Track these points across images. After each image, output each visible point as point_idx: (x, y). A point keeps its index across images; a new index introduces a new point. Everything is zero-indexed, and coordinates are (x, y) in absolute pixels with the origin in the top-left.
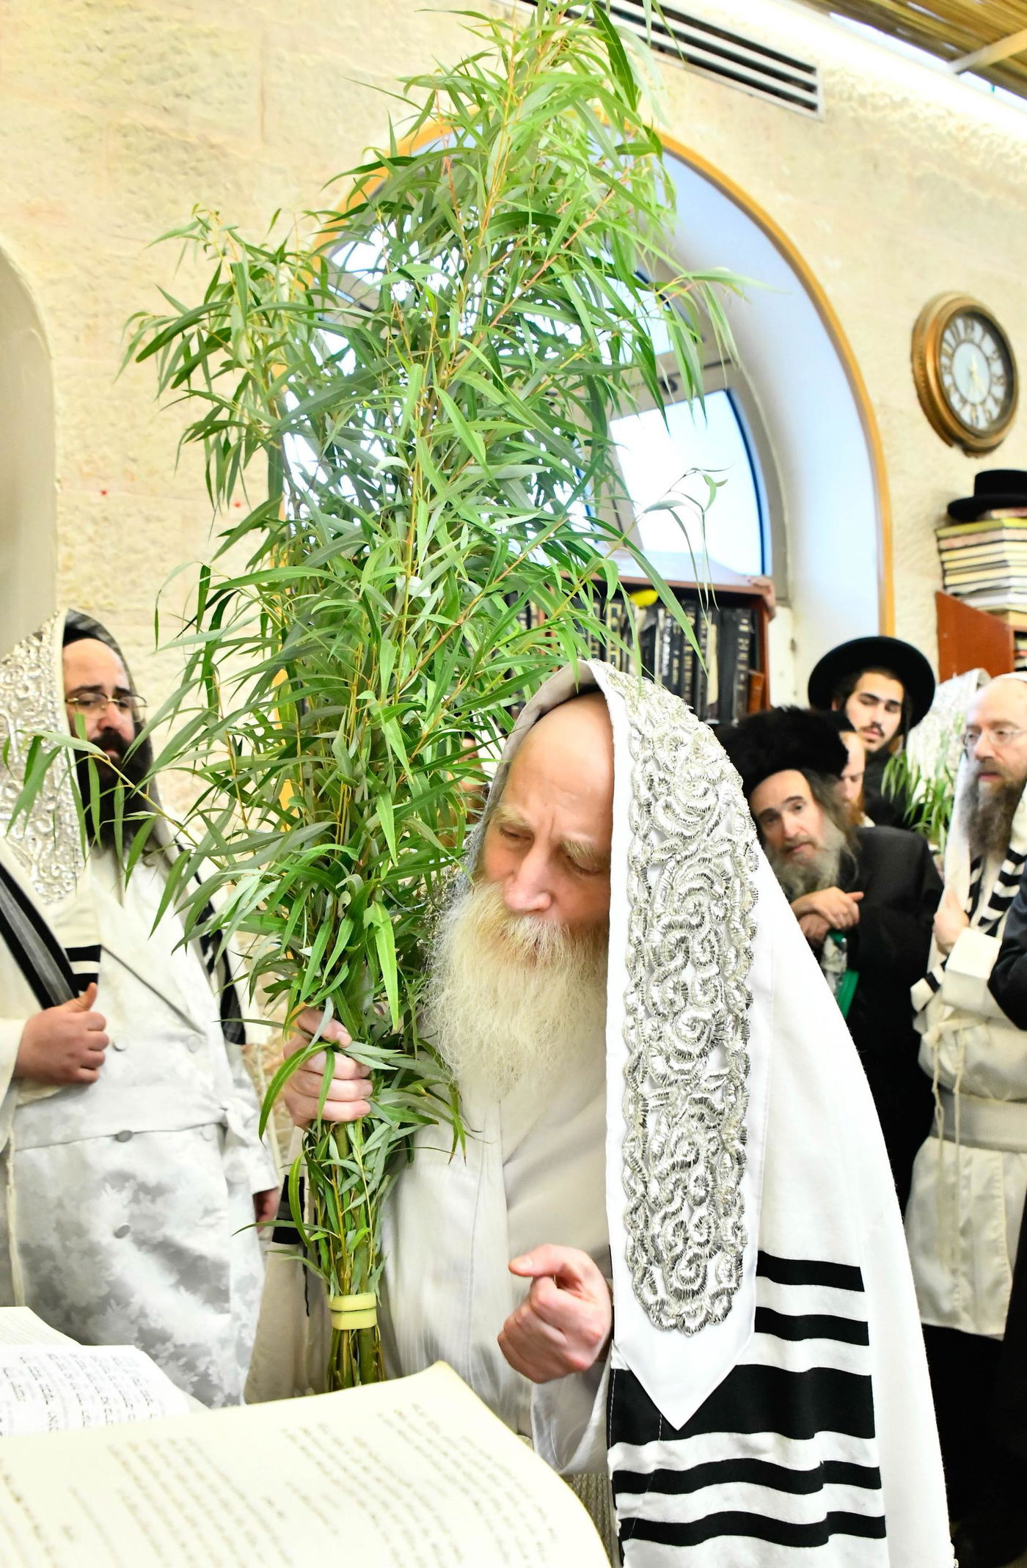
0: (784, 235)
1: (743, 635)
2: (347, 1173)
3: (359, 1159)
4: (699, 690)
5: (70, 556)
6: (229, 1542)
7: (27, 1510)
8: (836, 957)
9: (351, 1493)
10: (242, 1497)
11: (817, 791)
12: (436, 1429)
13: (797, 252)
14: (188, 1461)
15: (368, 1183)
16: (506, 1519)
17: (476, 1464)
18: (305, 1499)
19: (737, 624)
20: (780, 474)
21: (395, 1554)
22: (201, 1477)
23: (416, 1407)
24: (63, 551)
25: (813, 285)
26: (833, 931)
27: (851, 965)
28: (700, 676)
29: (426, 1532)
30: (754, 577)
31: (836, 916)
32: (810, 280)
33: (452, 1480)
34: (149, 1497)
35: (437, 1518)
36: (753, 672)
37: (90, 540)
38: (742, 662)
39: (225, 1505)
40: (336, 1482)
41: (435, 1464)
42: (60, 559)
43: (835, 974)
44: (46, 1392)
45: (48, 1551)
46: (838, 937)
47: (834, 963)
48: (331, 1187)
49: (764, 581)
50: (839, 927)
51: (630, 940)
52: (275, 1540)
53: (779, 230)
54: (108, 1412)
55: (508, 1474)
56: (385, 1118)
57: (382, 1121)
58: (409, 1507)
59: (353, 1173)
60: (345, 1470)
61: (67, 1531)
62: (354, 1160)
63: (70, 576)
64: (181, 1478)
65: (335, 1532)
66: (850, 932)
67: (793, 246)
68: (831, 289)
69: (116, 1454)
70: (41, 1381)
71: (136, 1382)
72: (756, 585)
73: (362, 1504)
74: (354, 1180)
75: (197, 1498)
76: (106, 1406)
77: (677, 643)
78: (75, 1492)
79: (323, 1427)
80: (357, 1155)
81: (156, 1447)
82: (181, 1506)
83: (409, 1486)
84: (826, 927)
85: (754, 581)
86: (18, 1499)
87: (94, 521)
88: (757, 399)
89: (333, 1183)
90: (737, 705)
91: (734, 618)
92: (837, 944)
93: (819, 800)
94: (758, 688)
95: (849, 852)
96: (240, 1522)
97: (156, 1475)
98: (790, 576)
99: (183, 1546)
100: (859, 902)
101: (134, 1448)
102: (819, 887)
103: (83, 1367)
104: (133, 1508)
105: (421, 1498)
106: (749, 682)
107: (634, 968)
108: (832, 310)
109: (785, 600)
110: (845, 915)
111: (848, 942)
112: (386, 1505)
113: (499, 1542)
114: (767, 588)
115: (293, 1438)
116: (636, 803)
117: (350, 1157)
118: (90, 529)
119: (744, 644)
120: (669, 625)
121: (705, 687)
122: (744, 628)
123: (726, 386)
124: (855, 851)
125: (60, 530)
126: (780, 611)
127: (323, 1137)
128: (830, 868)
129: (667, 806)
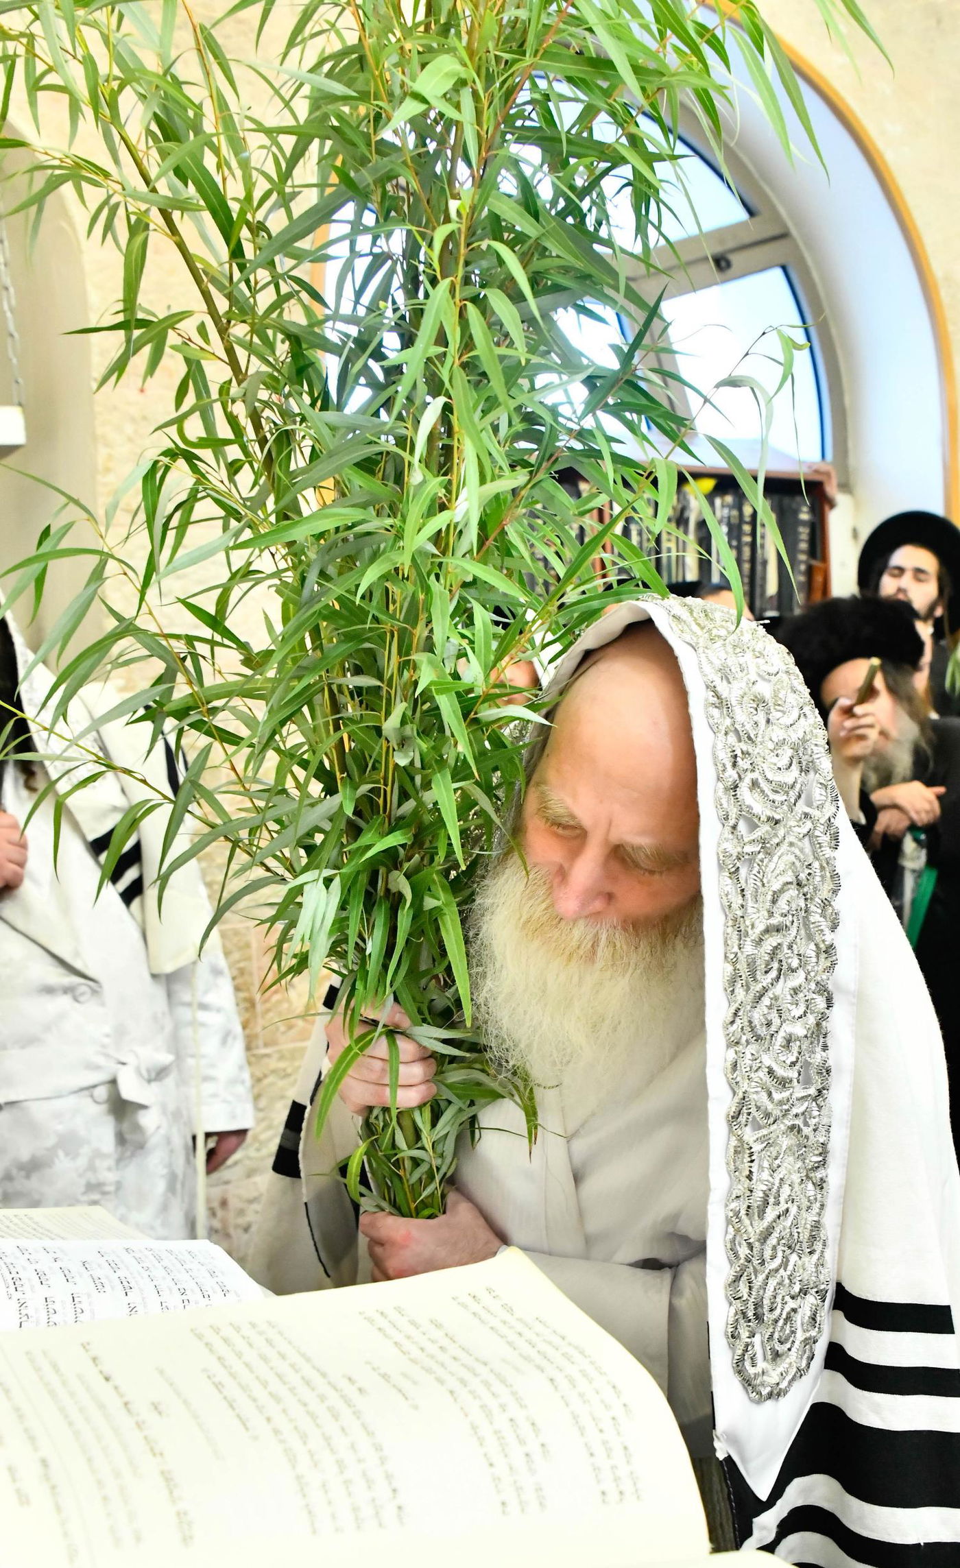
0: (842, 99)
1: (803, 523)
2: (416, 1162)
3: (429, 1146)
4: (758, 581)
5: (110, 457)
6: (313, 1416)
7: (116, 1388)
8: (915, 854)
9: (429, 1371)
10: (324, 1375)
11: (891, 682)
12: (511, 1311)
13: (856, 118)
14: (269, 1342)
15: (438, 1169)
16: (581, 1395)
17: (550, 1343)
18: (385, 1377)
19: (796, 512)
20: (839, 352)
21: (474, 1428)
22: (283, 1356)
23: (489, 1290)
24: (102, 452)
25: (873, 152)
26: (913, 828)
27: (931, 862)
28: (759, 568)
29: (503, 1407)
30: (814, 463)
31: (918, 812)
32: (870, 147)
33: (527, 1358)
34: (233, 1376)
35: (514, 1394)
36: (814, 563)
37: (130, 440)
38: (803, 552)
39: (308, 1383)
40: (414, 1361)
41: (510, 1344)
42: (101, 461)
43: (914, 871)
44: (125, 1284)
45: (139, 1425)
46: (917, 834)
47: (913, 859)
48: (400, 1177)
49: (824, 467)
50: (920, 824)
51: (726, 957)
52: (357, 1414)
53: (836, 94)
54: (186, 1302)
55: (582, 1353)
56: (453, 1098)
57: (450, 1102)
58: (487, 1384)
59: (423, 1161)
60: (422, 1349)
61: (156, 1407)
62: (423, 1148)
63: (110, 478)
64: (265, 1359)
65: (416, 1407)
66: (930, 829)
67: (852, 112)
68: (891, 156)
69: (200, 1337)
70: (119, 1273)
71: (212, 1274)
72: (817, 472)
73: (440, 1381)
74: (424, 1168)
75: (279, 1376)
76: (184, 1297)
77: (735, 534)
78: (161, 1372)
79: (399, 1310)
80: (427, 1141)
81: (238, 1329)
82: (265, 1384)
83: (485, 1364)
84: (906, 823)
85: (815, 467)
86: (107, 1379)
87: (133, 420)
88: (815, 275)
89: (401, 1173)
90: (799, 598)
91: (794, 506)
92: (916, 840)
93: (893, 690)
94: (819, 579)
95: (924, 745)
96: (322, 1398)
97: (239, 1355)
98: (852, 461)
99: (268, 1419)
100: (940, 798)
101: (217, 1331)
102: (893, 781)
103: (159, 1260)
104: (218, 1386)
105: (498, 1376)
106: (810, 572)
107: (733, 991)
108: (893, 180)
109: (845, 487)
110: (927, 812)
111: (927, 837)
112: (463, 1382)
113: (575, 1417)
114: (828, 474)
115: (371, 1321)
116: (720, 786)
117: (419, 1145)
118: (129, 429)
119: (804, 532)
120: (726, 515)
121: (764, 578)
122: (804, 516)
123: (783, 261)
124: (929, 742)
125: (99, 431)
126: (841, 499)
127: (386, 1125)
128: (903, 760)
129: (755, 784)
